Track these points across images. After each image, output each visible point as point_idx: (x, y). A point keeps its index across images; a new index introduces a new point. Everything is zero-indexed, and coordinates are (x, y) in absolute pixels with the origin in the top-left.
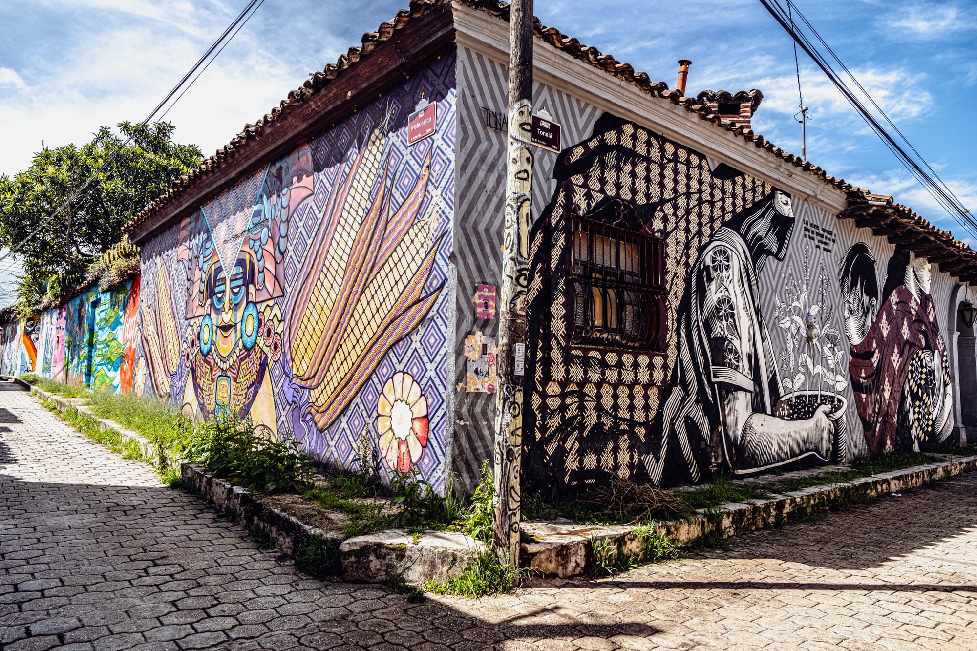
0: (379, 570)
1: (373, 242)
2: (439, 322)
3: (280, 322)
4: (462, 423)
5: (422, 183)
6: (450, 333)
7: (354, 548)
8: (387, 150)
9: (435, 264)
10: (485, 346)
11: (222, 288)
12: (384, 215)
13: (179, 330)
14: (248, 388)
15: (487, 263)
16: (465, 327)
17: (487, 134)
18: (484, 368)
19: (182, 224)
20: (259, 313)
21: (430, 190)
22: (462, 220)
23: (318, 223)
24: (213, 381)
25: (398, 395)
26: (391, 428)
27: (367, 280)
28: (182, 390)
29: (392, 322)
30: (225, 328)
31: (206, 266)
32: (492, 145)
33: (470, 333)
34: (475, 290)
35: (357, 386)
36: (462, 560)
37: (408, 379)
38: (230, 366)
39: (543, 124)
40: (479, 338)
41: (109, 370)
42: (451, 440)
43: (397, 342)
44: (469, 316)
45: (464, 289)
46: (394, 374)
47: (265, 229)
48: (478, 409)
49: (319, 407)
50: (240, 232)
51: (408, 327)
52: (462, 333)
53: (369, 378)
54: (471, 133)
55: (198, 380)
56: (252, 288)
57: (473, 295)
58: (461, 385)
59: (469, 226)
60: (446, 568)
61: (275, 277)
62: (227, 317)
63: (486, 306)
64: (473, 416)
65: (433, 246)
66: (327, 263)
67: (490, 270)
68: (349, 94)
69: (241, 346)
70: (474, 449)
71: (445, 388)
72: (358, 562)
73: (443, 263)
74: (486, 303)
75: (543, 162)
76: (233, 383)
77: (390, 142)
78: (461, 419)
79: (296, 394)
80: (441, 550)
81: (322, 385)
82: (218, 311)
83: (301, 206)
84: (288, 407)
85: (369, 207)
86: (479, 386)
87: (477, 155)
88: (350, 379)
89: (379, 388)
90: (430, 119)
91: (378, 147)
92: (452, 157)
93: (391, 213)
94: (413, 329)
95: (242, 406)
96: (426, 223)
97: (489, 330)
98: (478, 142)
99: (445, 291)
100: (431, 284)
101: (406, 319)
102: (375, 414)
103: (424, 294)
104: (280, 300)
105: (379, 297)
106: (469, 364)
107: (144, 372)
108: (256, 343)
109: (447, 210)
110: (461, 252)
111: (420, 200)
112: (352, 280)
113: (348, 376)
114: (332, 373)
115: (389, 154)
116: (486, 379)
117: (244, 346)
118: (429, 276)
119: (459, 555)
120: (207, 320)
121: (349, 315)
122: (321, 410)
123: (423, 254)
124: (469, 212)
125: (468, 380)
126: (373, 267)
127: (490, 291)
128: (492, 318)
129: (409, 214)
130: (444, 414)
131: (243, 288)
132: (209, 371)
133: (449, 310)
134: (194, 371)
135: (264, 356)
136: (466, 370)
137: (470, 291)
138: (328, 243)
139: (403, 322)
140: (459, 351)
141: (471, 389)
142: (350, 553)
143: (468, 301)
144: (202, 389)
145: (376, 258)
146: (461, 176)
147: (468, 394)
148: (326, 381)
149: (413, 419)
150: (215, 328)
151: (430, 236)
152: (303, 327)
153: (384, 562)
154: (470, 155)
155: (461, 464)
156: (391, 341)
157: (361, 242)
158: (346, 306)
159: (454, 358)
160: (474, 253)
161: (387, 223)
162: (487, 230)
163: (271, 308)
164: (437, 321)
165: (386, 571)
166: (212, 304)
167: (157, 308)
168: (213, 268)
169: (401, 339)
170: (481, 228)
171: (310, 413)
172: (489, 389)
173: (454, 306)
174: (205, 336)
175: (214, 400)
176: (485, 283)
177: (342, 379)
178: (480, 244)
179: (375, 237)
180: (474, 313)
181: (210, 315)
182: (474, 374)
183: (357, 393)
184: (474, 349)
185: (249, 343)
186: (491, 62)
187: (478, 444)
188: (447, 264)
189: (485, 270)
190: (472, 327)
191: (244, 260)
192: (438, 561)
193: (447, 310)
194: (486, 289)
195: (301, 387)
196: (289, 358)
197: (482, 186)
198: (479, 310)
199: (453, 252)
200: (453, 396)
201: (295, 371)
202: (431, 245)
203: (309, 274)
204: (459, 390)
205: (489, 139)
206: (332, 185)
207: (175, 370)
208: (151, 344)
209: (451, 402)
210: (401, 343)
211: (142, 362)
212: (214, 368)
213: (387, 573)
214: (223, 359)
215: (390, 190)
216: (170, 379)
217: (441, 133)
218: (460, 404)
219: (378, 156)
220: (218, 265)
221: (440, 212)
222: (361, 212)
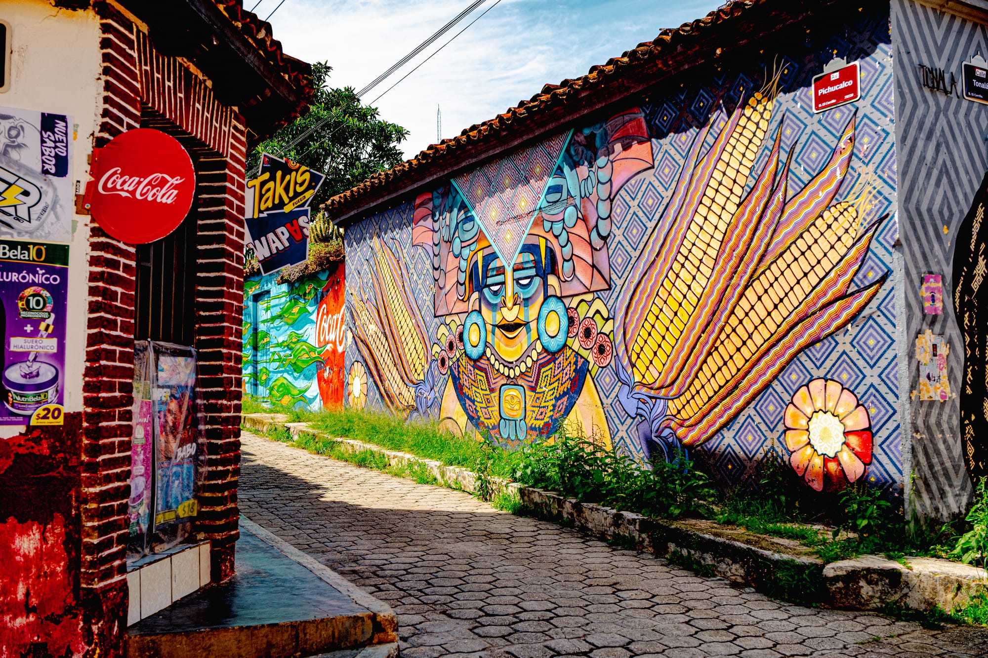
0: (872, 597)
1: (762, 227)
2: (882, 320)
3: (607, 320)
4: (918, 436)
5: (840, 159)
6: (900, 334)
7: (840, 573)
8: (779, 117)
9: (869, 253)
10: (935, 347)
11: (500, 278)
12: (780, 195)
13: (424, 330)
14: (557, 399)
15: (932, 249)
16: (915, 326)
17: (923, 96)
18: (935, 373)
19: (418, 201)
20: (567, 309)
21: (855, 166)
22: (905, 201)
23: (665, 202)
24: (492, 390)
25: (819, 405)
26: (809, 443)
27: (755, 271)
28: (437, 404)
29: (801, 320)
30: (510, 327)
31: (466, 252)
32: (929, 107)
33: (919, 332)
34: (922, 281)
35: (748, 395)
36: (969, 587)
37: (834, 388)
38: (522, 373)
39: (978, 73)
40: (928, 338)
41: (295, 378)
42: (909, 456)
43: (812, 343)
44: (918, 314)
45: (911, 281)
46: (811, 381)
47: (571, 209)
48: (932, 420)
49: (685, 420)
50: (527, 211)
51: (829, 327)
52: (913, 335)
53: (767, 386)
54: (908, 96)
55: (465, 390)
56: (552, 280)
57: (920, 288)
58: (915, 392)
59: (912, 207)
60: (950, 596)
61: (593, 266)
62: (510, 315)
63: (933, 299)
64: (928, 428)
65: (866, 232)
66: (684, 251)
67: (935, 256)
68: (718, 51)
69: (539, 348)
70: (931, 467)
71: (897, 396)
72: (846, 587)
73: (884, 252)
74: (933, 296)
75: (980, 120)
76: (528, 393)
77: (783, 108)
78: (917, 431)
79: (641, 405)
80: (943, 576)
81: (688, 395)
82: (493, 307)
83: (633, 181)
84: (629, 421)
85: (752, 185)
86: (932, 394)
87: (915, 123)
88: (736, 387)
89: (787, 398)
90: (850, 83)
91: (762, 114)
92: (891, 128)
93: (791, 193)
94: (838, 328)
95: (546, 420)
96: (852, 206)
97: (937, 327)
98: (915, 106)
99: (888, 285)
100: (865, 277)
101: (826, 317)
102: (781, 428)
103: (853, 288)
104: (605, 294)
105: (777, 292)
106: (921, 368)
107: (364, 380)
108: (565, 345)
109: (886, 191)
110: (907, 239)
111: (839, 177)
112: (728, 270)
113: (731, 383)
114: (704, 380)
115: (782, 122)
116: (938, 385)
117: (545, 349)
118: (860, 267)
119: (964, 581)
120: (474, 317)
121: (727, 313)
122: (687, 423)
123: (848, 240)
124: (911, 190)
125: (921, 387)
126: (763, 256)
127: (936, 281)
128: (940, 312)
129: (822, 194)
130: (898, 427)
131: (538, 281)
132: (484, 379)
133: (897, 307)
134: (456, 380)
135: (581, 361)
136: (919, 376)
137: (917, 282)
138: (685, 226)
139: (821, 321)
140: (911, 355)
141: (925, 397)
142: (837, 579)
143: (916, 294)
144: (473, 401)
145: (768, 245)
146: (902, 149)
147: (922, 403)
148: (693, 390)
149: (846, 434)
150: (489, 327)
151: (860, 219)
152: (648, 326)
153: (876, 589)
154: (909, 124)
155: (920, 483)
156: (801, 342)
157: (740, 226)
158: (720, 301)
159: (906, 362)
160: (918, 239)
161: (785, 203)
162: (929, 210)
163: (590, 304)
164: (878, 319)
165: (880, 598)
166: (482, 298)
167: (380, 302)
168: (480, 255)
169: (818, 340)
170: (924, 208)
171: (668, 427)
172: (942, 397)
173: (903, 302)
174: (473, 336)
175: (496, 413)
176: (931, 273)
177: (721, 387)
178: (924, 227)
179: (765, 221)
180: (922, 309)
181: (480, 312)
182: (927, 380)
183: (748, 403)
184: (925, 351)
185: (553, 345)
186: (923, 7)
187: (935, 460)
188: (890, 253)
189: (930, 257)
190: (922, 325)
191: (538, 247)
192: (940, 588)
193: (893, 307)
194: (932, 280)
195: (651, 398)
196: (625, 362)
197: (922, 158)
198: (927, 305)
199: (898, 240)
200: (908, 406)
201: (638, 378)
202: (861, 231)
203: (653, 263)
204: (913, 398)
205: (925, 101)
206: (686, 157)
207: (422, 377)
208: (373, 347)
209: (906, 413)
210: (818, 345)
211: (359, 369)
212: (490, 375)
213: (882, 600)
214: (509, 365)
215: (787, 165)
216: (412, 390)
217: (869, 99)
218: (916, 415)
219: (763, 125)
220: (487, 251)
221: (874, 192)
222: (737, 190)
